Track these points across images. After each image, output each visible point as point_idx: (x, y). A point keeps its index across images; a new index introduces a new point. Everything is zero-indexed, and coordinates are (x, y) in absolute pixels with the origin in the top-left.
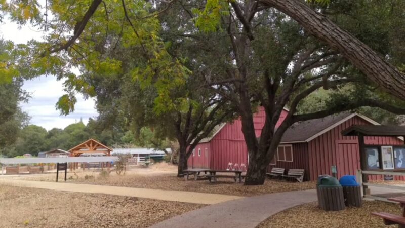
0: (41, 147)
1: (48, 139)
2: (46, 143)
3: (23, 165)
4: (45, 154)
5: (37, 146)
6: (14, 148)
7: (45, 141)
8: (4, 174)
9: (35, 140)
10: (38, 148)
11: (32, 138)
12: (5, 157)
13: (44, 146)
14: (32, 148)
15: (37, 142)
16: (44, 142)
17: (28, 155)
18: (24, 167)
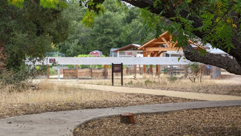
0: (117, 39)
1: (127, 25)
2: (124, 32)
3: (83, 67)
4: (116, 51)
5: (110, 37)
6: (77, 41)
7: (124, 28)
8: (61, 79)
9: (107, 25)
10: (113, 41)
11: (102, 23)
12: (62, 56)
13: (122, 38)
14: (104, 40)
15: (111, 31)
16: (121, 31)
17: (97, 53)
18: (85, 70)
